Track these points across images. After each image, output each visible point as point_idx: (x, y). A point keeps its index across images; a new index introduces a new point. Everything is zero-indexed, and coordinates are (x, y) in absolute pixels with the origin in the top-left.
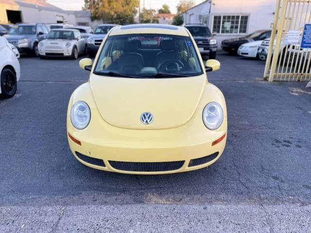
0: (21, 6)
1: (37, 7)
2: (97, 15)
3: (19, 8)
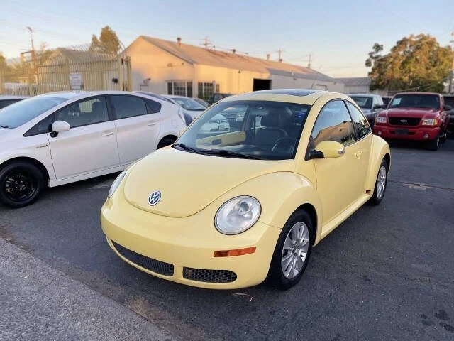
0: (272, 74)
1: (293, 74)
2: (380, 83)
3: (269, 77)
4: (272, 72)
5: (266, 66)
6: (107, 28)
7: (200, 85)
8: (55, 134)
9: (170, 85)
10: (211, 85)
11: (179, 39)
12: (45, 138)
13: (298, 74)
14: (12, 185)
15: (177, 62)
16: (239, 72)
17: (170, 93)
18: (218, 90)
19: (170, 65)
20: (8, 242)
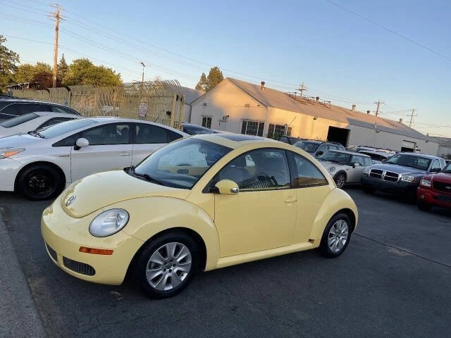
0: (351, 124)
1: (376, 127)
3: (348, 126)
4: (351, 122)
5: (348, 116)
6: (216, 68)
7: (271, 126)
8: (77, 148)
9: (244, 123)
10: (283, 127)
11: (263, 83)
12: (68, 150)
13: (384, 127)
14: (34, 182)
15: (254, 103)
16: (315, 119)
17: (243, 132)
18: (289, 133)
19: (247, 106)
20: (3, 221)
